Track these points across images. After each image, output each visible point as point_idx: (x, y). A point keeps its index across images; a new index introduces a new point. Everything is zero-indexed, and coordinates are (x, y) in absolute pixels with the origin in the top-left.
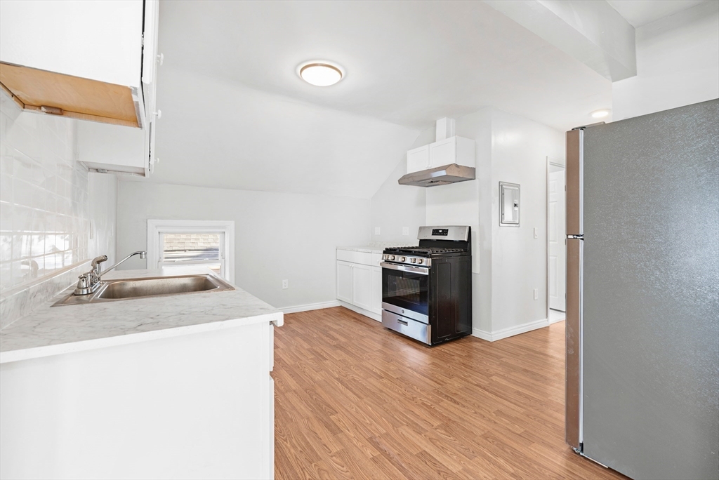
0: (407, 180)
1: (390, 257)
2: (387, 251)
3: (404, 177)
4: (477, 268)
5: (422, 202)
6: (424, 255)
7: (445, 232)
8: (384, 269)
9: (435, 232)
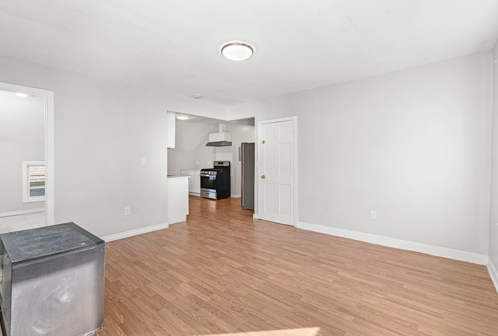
0: (209, 144)
1: (203, 172)
2: (202, 170)
3: (208, 143)
4: (232, 175)
5: (215, 152)
6: (215, 171)
7: (222, 163)
8: (201, 177)
9: (219, 163)
